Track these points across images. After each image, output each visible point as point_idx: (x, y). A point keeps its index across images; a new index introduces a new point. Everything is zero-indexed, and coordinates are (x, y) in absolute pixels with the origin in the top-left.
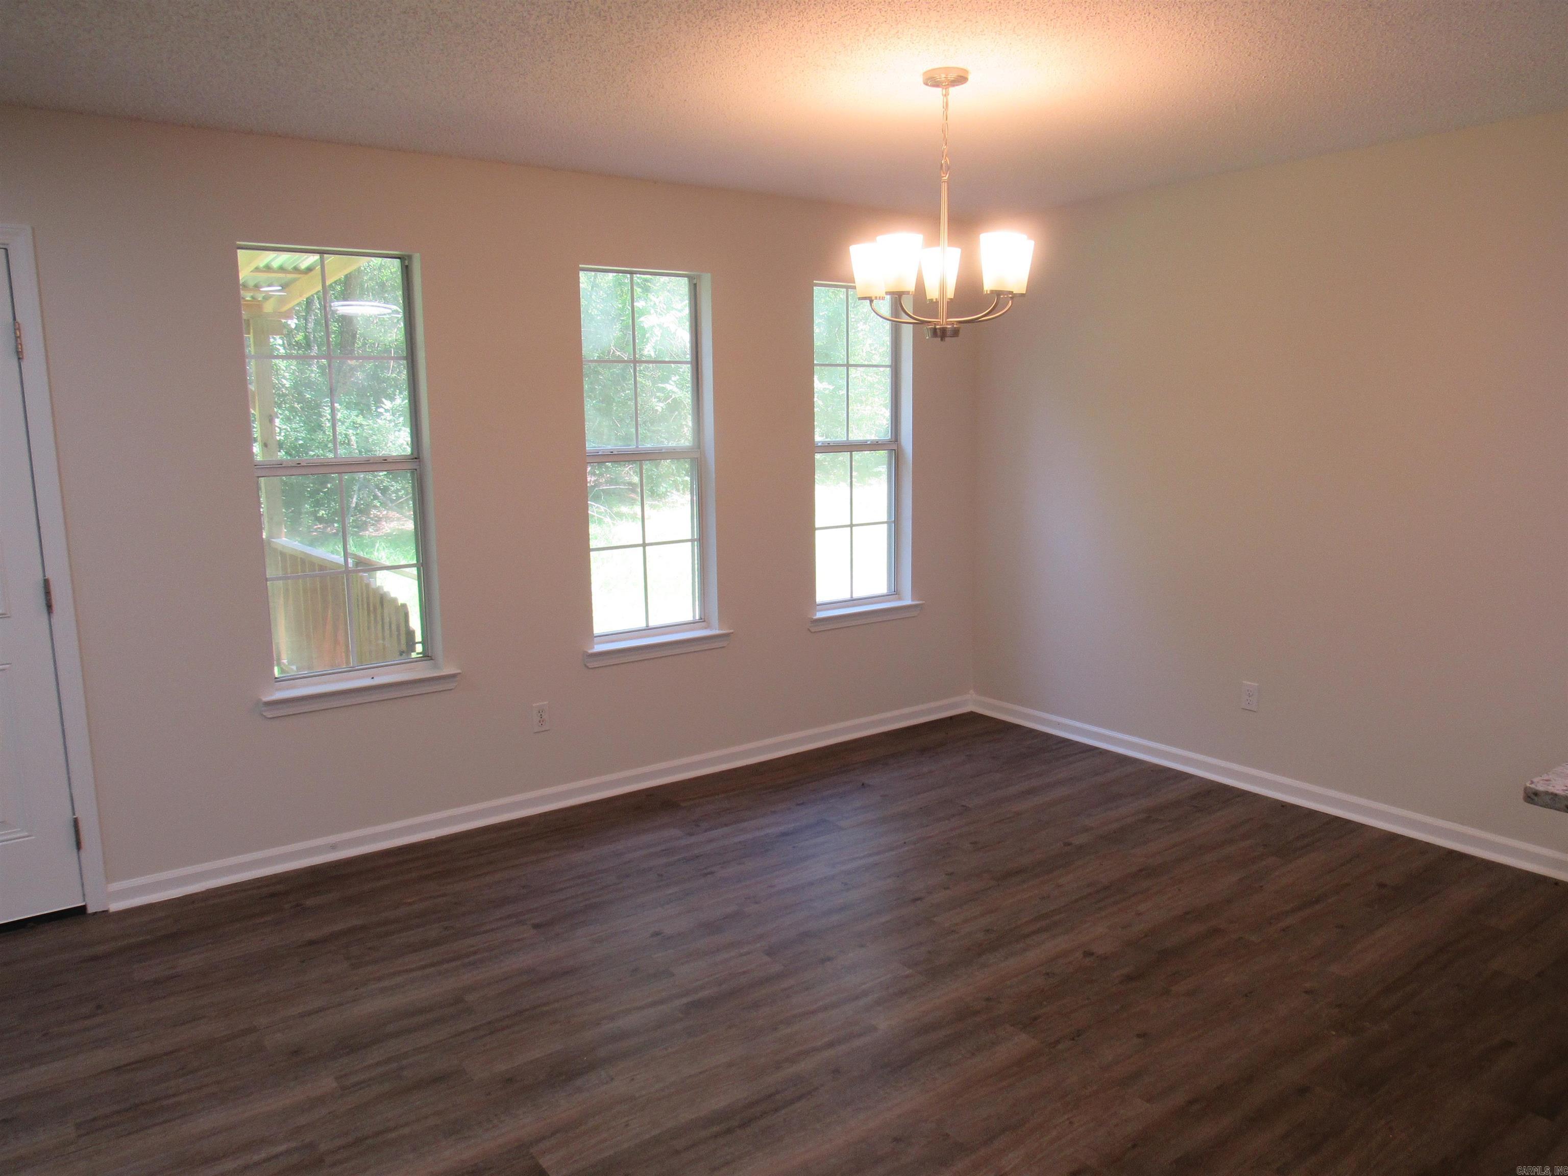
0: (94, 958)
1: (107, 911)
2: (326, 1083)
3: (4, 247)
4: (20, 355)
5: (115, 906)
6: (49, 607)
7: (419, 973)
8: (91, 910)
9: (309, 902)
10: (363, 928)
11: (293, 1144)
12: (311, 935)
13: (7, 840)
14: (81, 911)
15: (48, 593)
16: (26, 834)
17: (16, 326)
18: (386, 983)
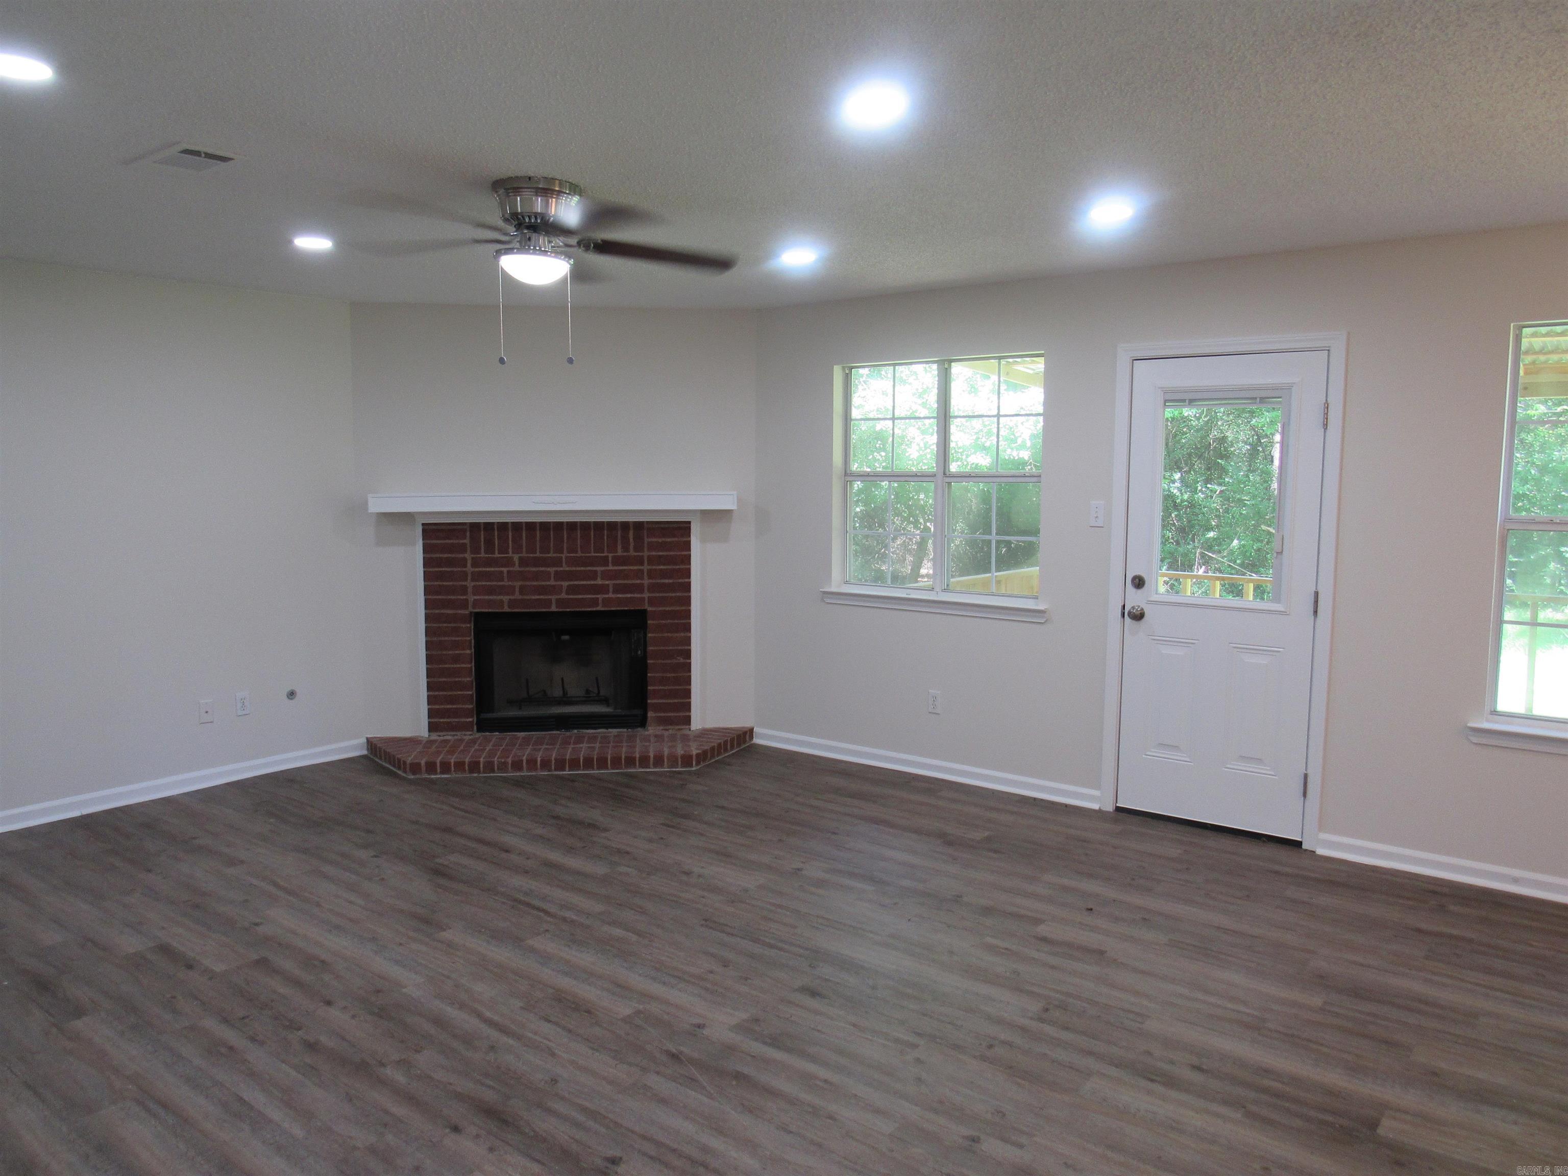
0: (1277, 873)
1: (1314, 852)
2: (1317, 1001)
3: (1328, 349)
4: (1325, 426)
5: (1320, 851)
6: (1316, 612)
7: (1469, 986)
8: (1304, 847)
9: (1452, 908)
10: (1471, 941)
11: (1256, 1013)
12: (1423, 926)
13: (1259, 773)
14: (1298, 844)
15: (1316, 602)
16: (1273, 773)
17: (1327, 407)
18: (1436, 978)
